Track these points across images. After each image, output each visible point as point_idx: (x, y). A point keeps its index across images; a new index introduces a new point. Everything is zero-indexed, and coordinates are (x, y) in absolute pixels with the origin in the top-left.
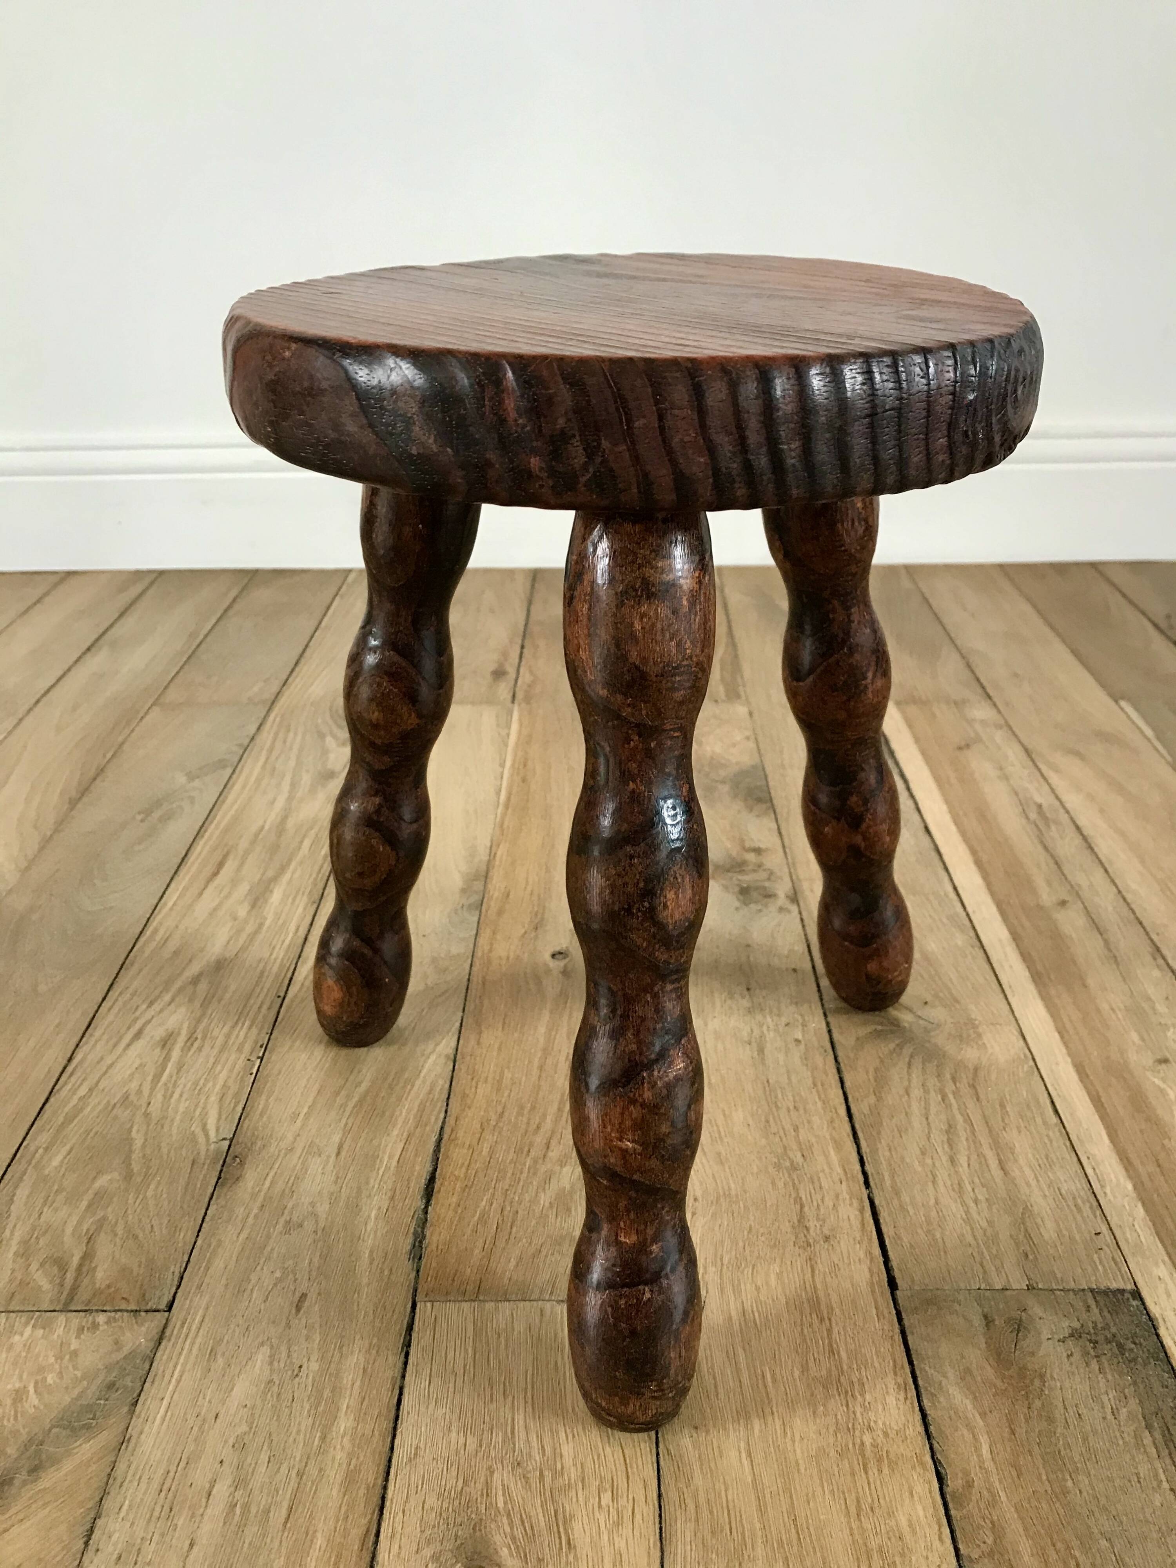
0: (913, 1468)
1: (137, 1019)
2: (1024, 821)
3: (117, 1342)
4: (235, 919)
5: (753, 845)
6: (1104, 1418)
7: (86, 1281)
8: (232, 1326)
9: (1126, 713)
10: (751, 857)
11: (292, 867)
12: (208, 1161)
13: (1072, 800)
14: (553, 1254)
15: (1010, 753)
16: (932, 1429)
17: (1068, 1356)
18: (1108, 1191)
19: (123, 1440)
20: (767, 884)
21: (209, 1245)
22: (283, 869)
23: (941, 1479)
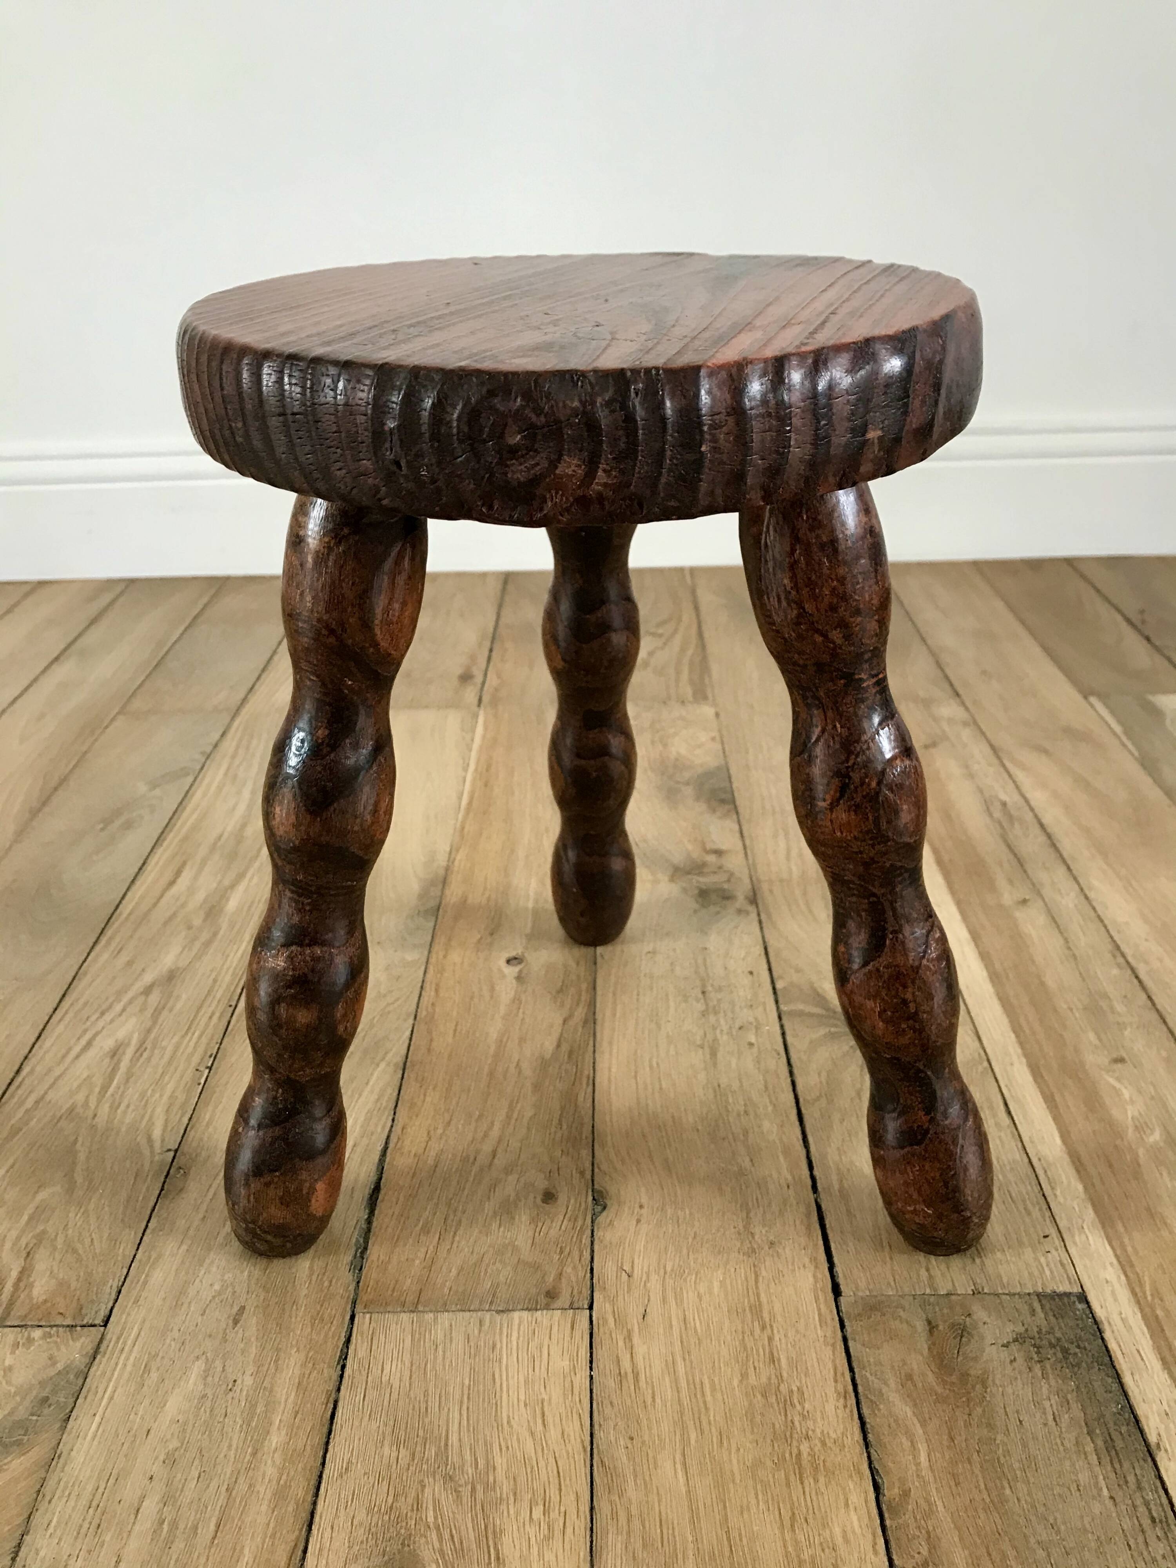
0: (851, 1476)
1: (87, 1030)
2: (987, 819)
3: (51, 1358)
4: (190, 928)
5: (715, 847)
6: (1045, 1424)
7: (23, 1296)
8: (168, 1341)
9: (1096, 709)
10: (711, 859)
11: (248, 875)
12: (151, 1173)
13: (1038, 798)
14: (494, 1264)
15: (977, 752)
16: (870, 1437)
17: (1011, 1362)
18: (1058, 1192)
19: (53, 1458)
20: (726, 886)
21: (149, 1258)
22: (240, 877)
23: (877, 1487)
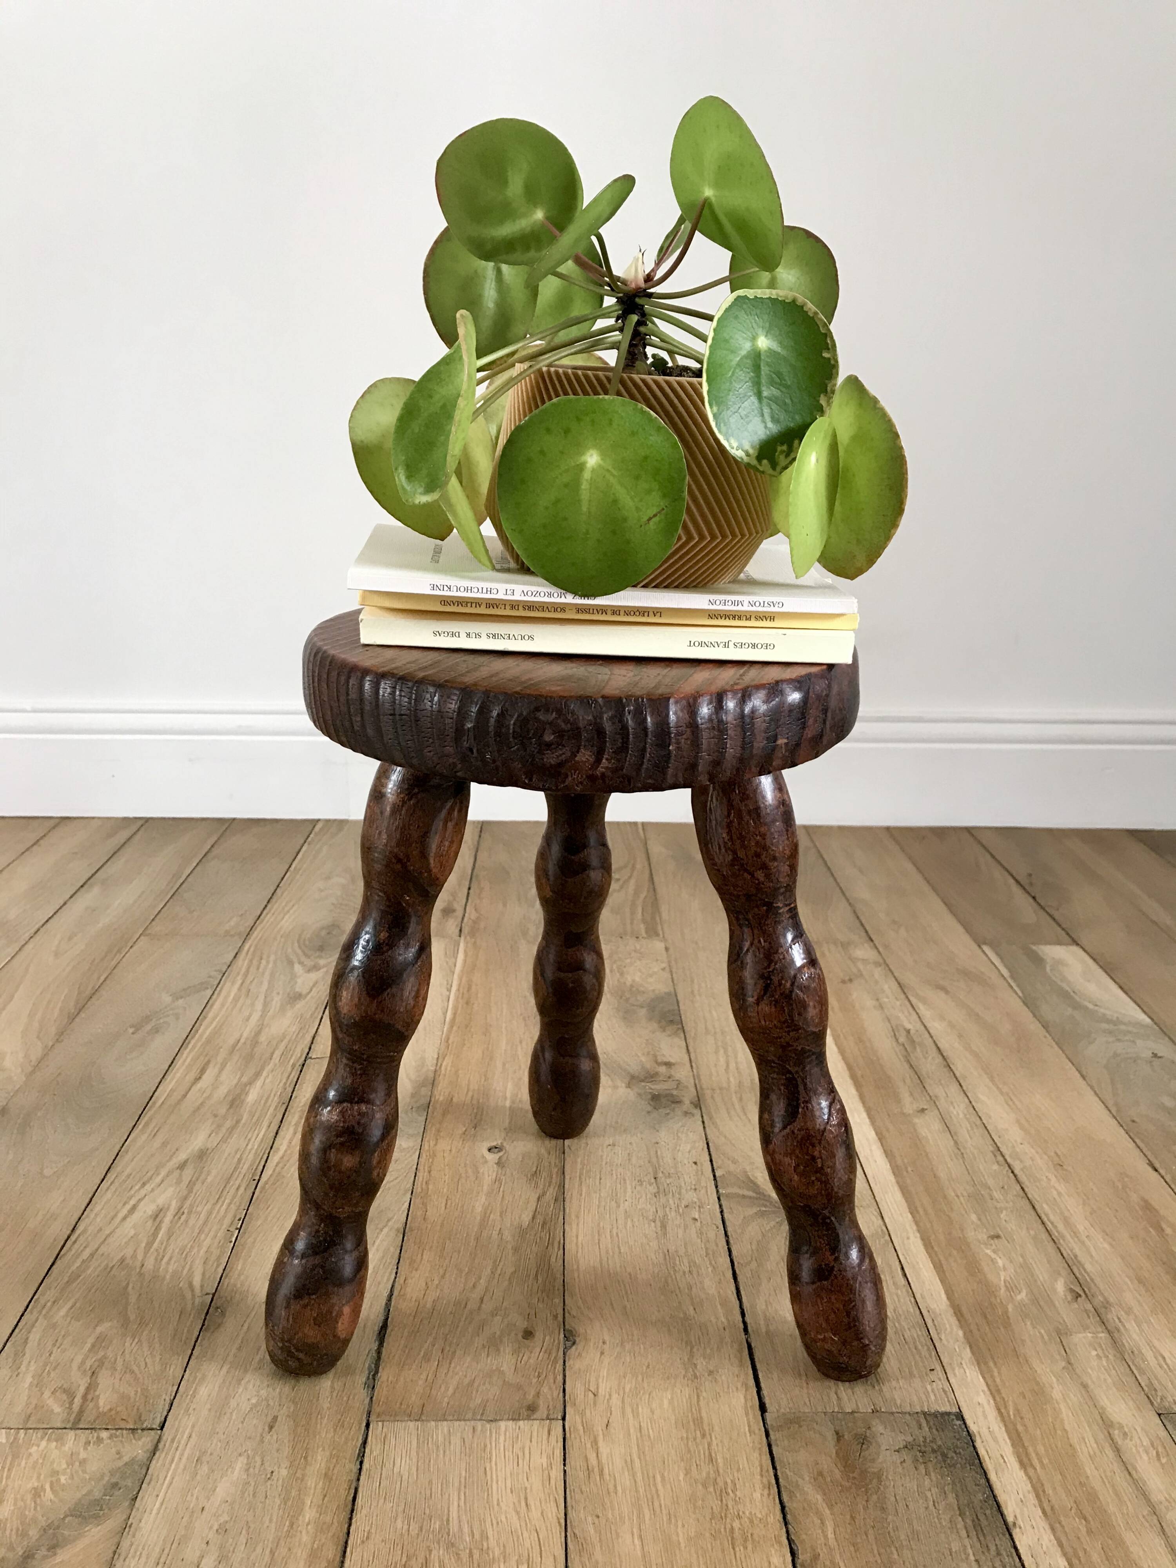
0: (772, 1545)
1: (130, 1198)
2: (894, 1044)
3: (118, 1453)
4: (216, 1116)
5: (665, 1060)
6: (927, 1508)
7: (91, 1405)
8: (215, 1441)
9: (987, 955)
10: (662, 1069)
11: (265, 1074)
12: (194, 1312)
13: (937, 1027)
14: (484, 1384)
15: (886, 987)
16: (789, 1517)
17: (902, 1463)
18: (943, 1337)
19: (125, 1527)
20: (675, 1092)
21: (195, 1378)
22: (258, 1075)
23: (793, 1553)
